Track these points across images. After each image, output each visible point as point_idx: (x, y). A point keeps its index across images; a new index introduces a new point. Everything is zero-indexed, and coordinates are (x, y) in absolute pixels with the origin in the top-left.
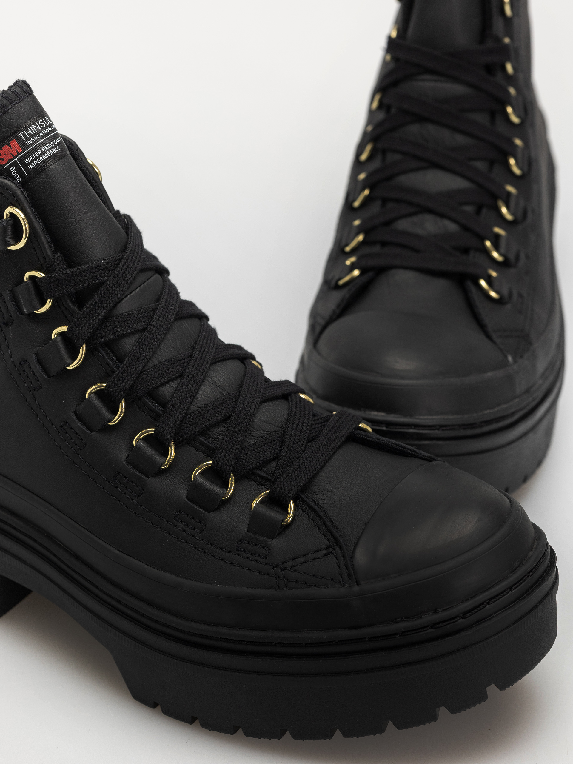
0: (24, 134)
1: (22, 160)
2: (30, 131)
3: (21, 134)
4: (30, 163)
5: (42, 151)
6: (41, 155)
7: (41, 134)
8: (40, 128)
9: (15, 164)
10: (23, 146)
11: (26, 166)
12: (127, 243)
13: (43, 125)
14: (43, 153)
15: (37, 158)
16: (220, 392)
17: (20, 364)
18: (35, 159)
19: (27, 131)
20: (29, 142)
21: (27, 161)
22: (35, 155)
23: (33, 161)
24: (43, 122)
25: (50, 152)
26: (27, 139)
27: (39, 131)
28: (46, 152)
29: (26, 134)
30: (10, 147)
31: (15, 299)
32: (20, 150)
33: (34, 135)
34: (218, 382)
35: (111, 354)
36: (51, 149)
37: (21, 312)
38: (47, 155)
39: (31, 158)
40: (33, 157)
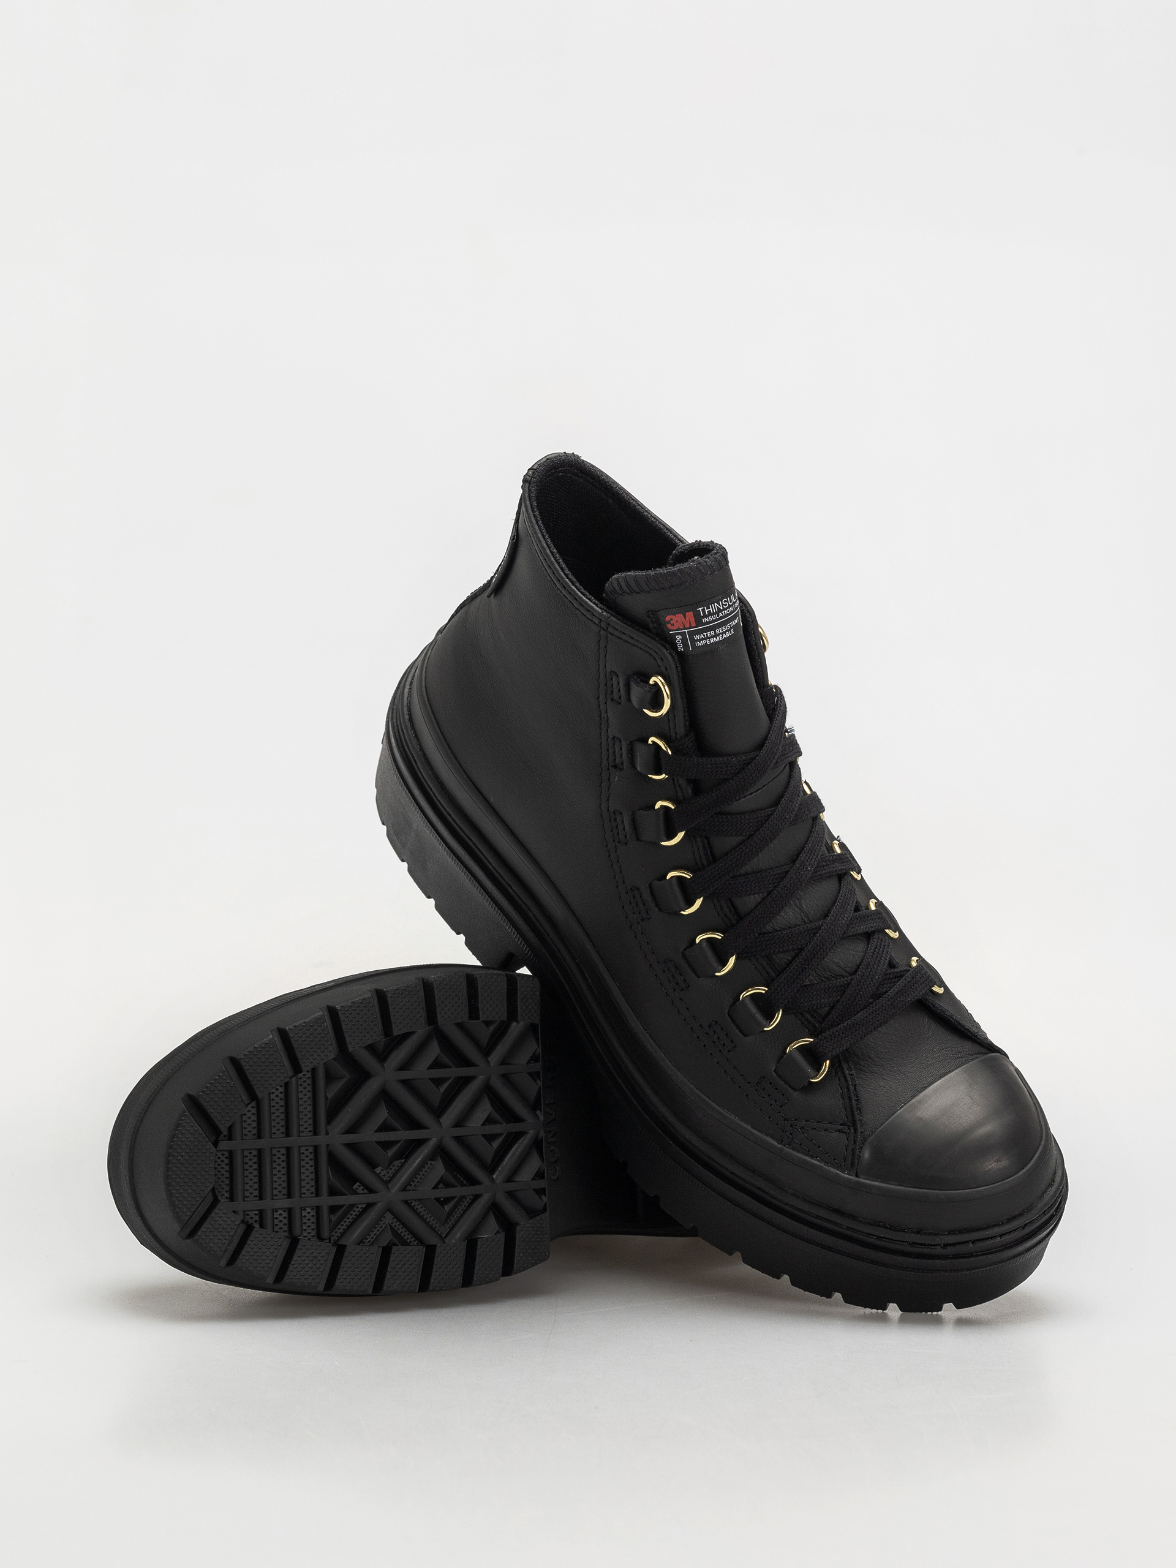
0: (703, 610)
1: (692, 634)
2: (711, 609)
3: (700, 609)
4: (699, 640)
5: (715, 633)
6: (713, 637)
7: (721, 615)
8: (722, 608)
9: (683, 634)
10: (698, 620)
11: (693, 641)
12: (766, 738)
13: (726, 605)
14: (716, 635)
15: (708, 638)
16: (802, 919)
17: (614, 812)
18: (705, 639)
19: (708, 608)
20: (705, 620)
21: (697, 637)
22: (707, 635)
23: (703, 639)
24: (727, 601)
25: (722, 636)
26: (705, 616)
27: (720, 611)
28: (719, 635)
29: (706, 611)
30: (685, 617)
31: (631, 752)
32: (694, 624)
33: (714, 614)
34: (804, 907)
35: (707, 848)
36: (725, 633)
37: (634, 766)
38: (720, 638)
39: (702, 636)
40: (704, 635)
